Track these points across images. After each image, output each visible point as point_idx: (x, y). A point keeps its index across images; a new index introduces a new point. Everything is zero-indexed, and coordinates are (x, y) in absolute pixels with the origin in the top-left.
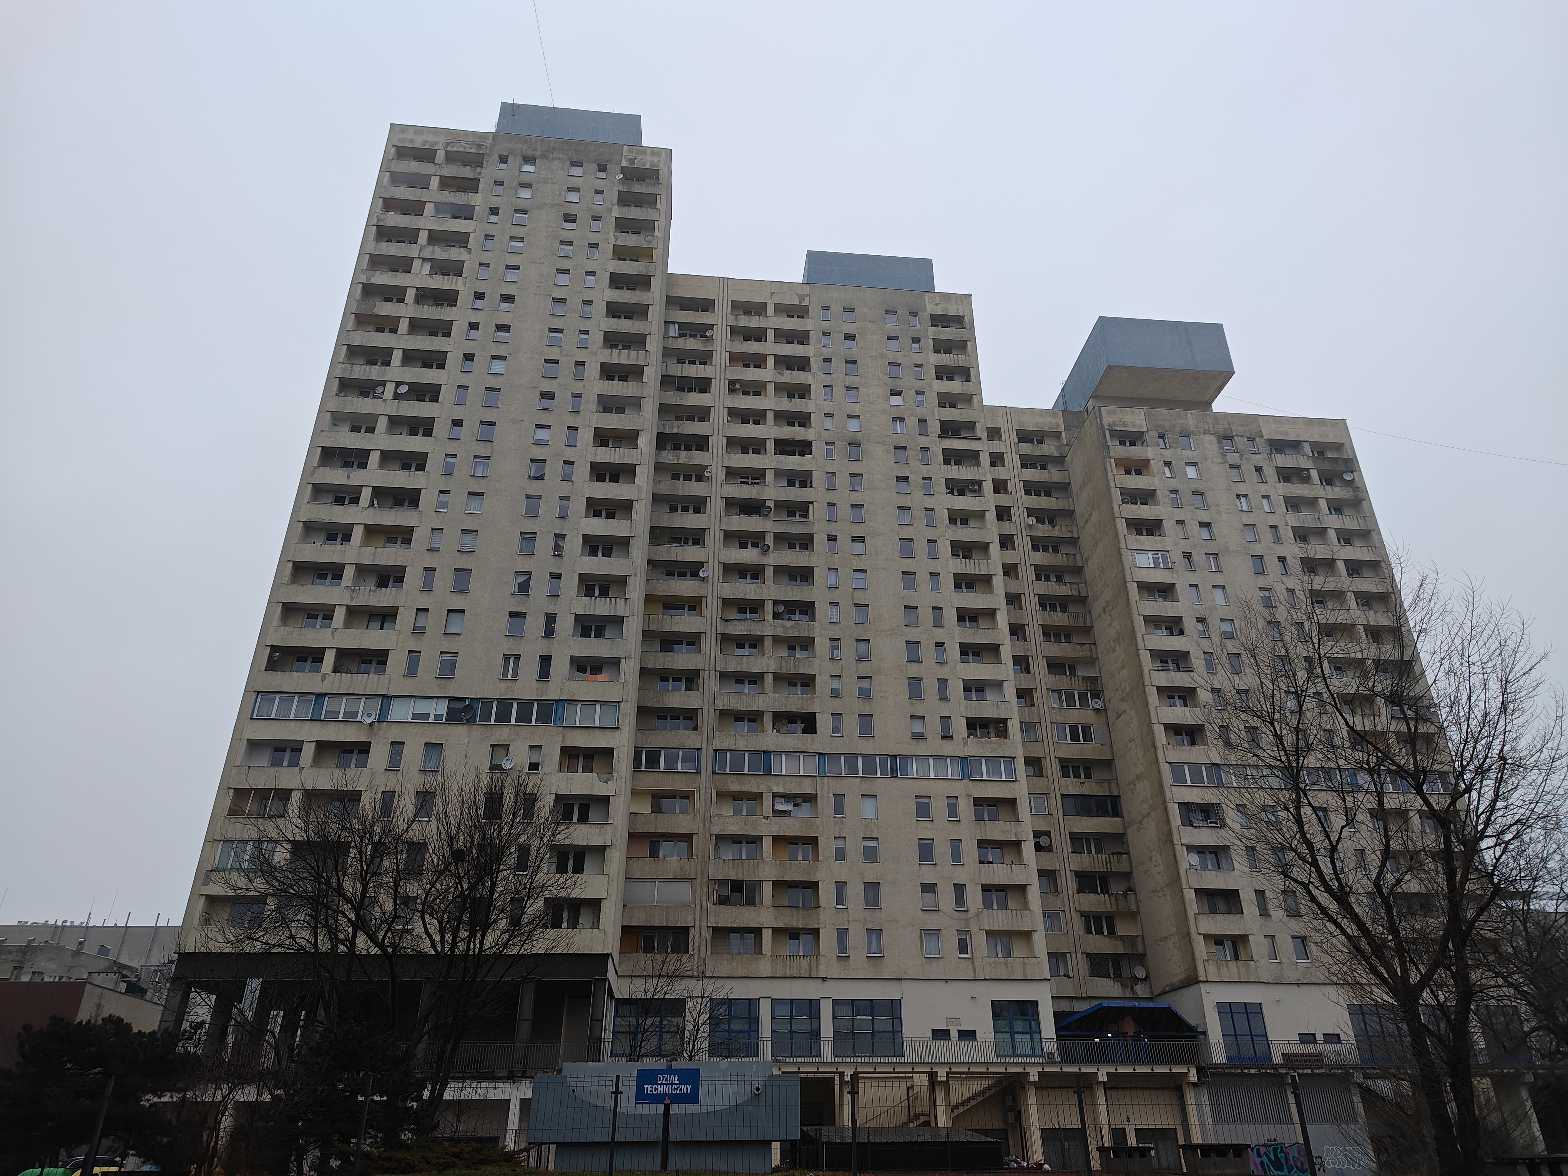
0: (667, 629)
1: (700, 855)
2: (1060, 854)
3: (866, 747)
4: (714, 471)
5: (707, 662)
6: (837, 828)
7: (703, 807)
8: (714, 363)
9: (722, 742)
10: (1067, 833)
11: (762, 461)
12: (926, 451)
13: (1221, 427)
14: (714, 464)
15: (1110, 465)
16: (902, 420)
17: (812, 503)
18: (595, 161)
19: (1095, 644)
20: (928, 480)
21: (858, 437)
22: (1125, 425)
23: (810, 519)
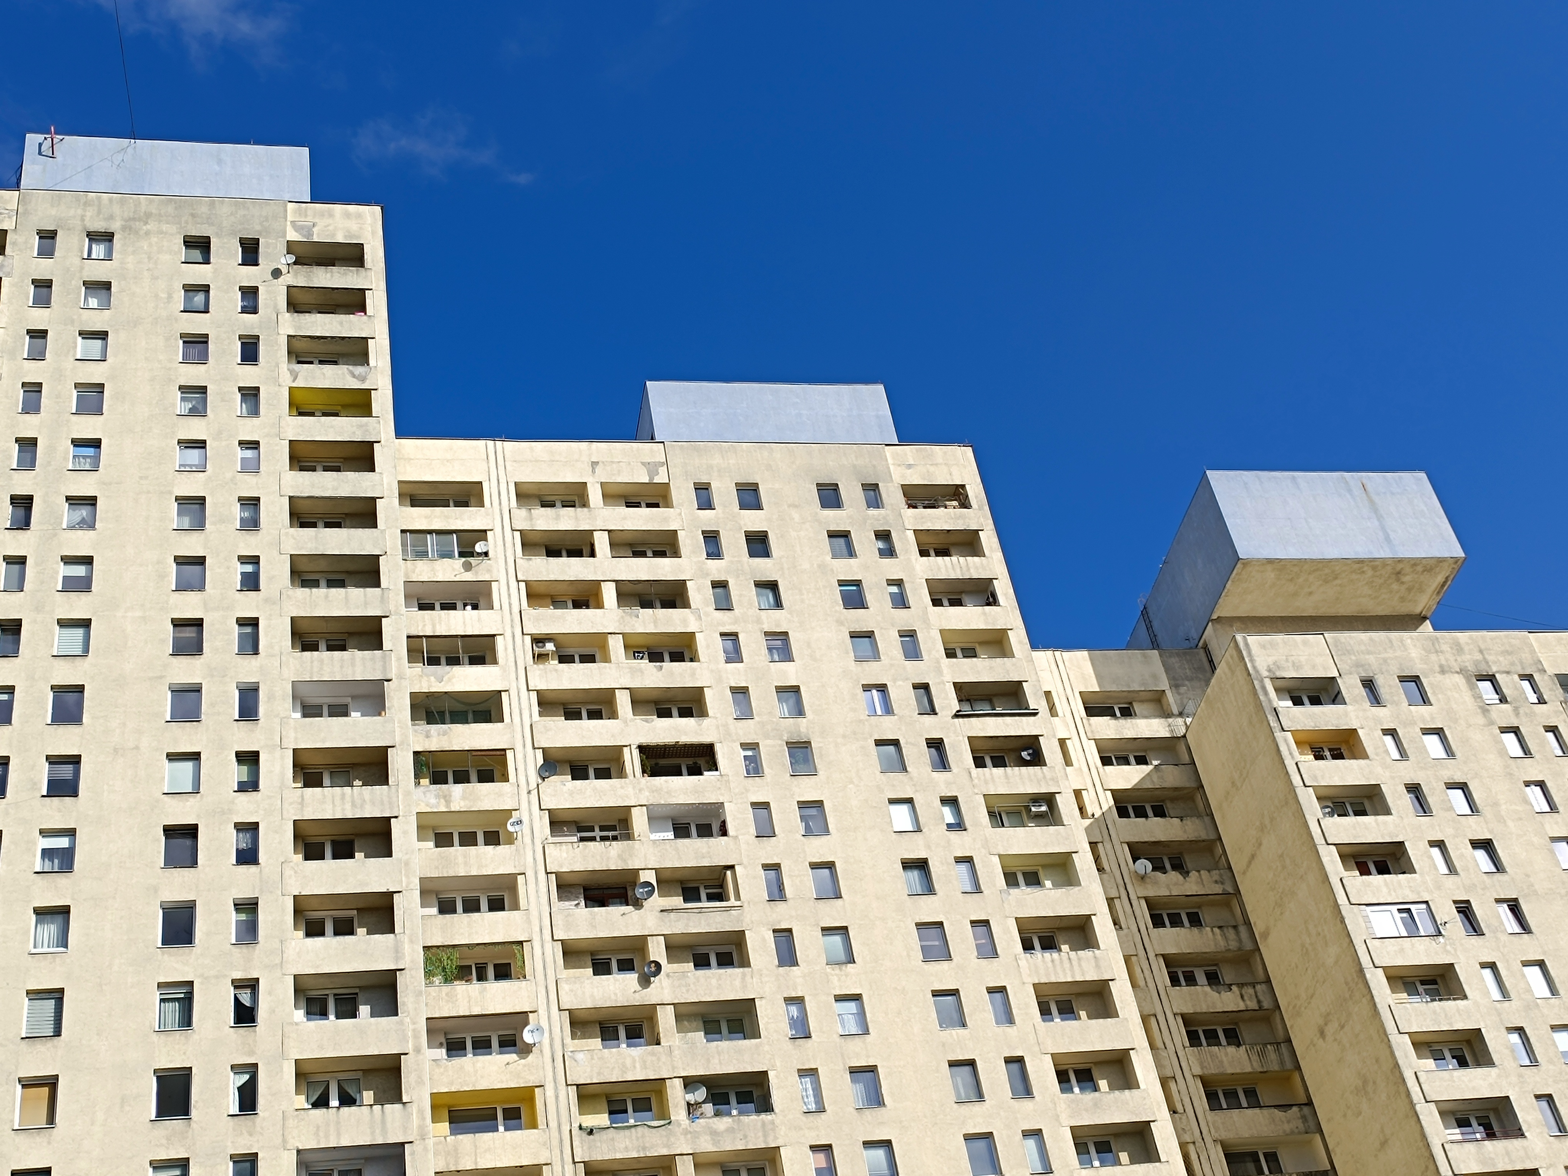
4: (524, 822)
11: (619, 792)
12: (936, 745)
13: (1470, 660)
14: (524, 806)
15: (1287, 744)
16: (882, 688)
17: (732, 867)
18: (233, 233)
19: (1310, 1103)
20: (951, 802)
21: (803, 727)
22: (1297, 666)
23: (733, 902)
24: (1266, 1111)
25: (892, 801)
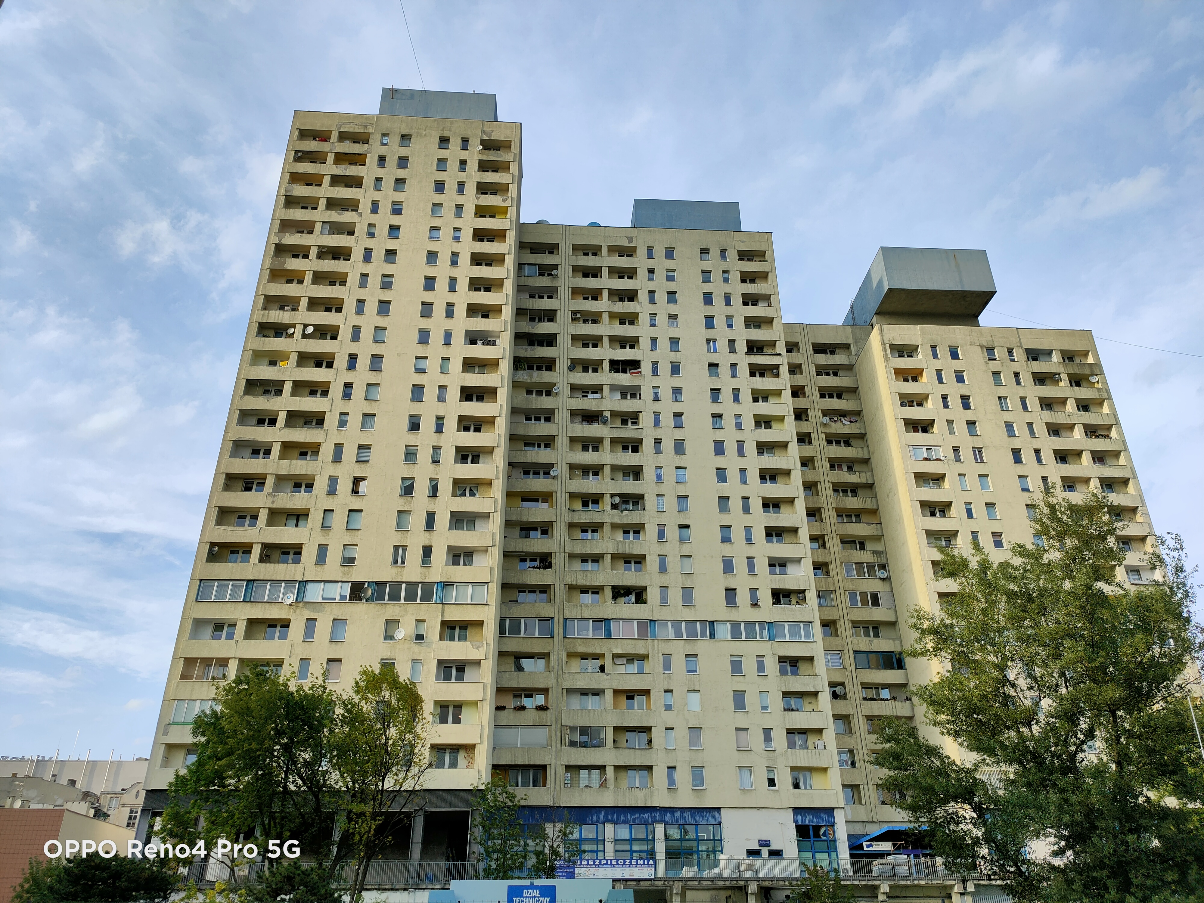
0: (525, 519)
1: (554, 705)
2: (853, 701)
3: (688, 614)
4: (561, 388)
5: (558, 546)
6: (666, 683)
7: (556, 666)
8: (559, 297)
9: (571, 612)
10: (859, 684)
11: (600, 378)
12: (734, 367)
13: (985, 340)
14: (561, 381)
16: (715, 341)
17: (641, 412)
18: (458, 136)
19: (881, 524)
20: (736, 391)
21: (678, 356)
22: (902, 339)
23: (640, 426)
24: (863, 524)
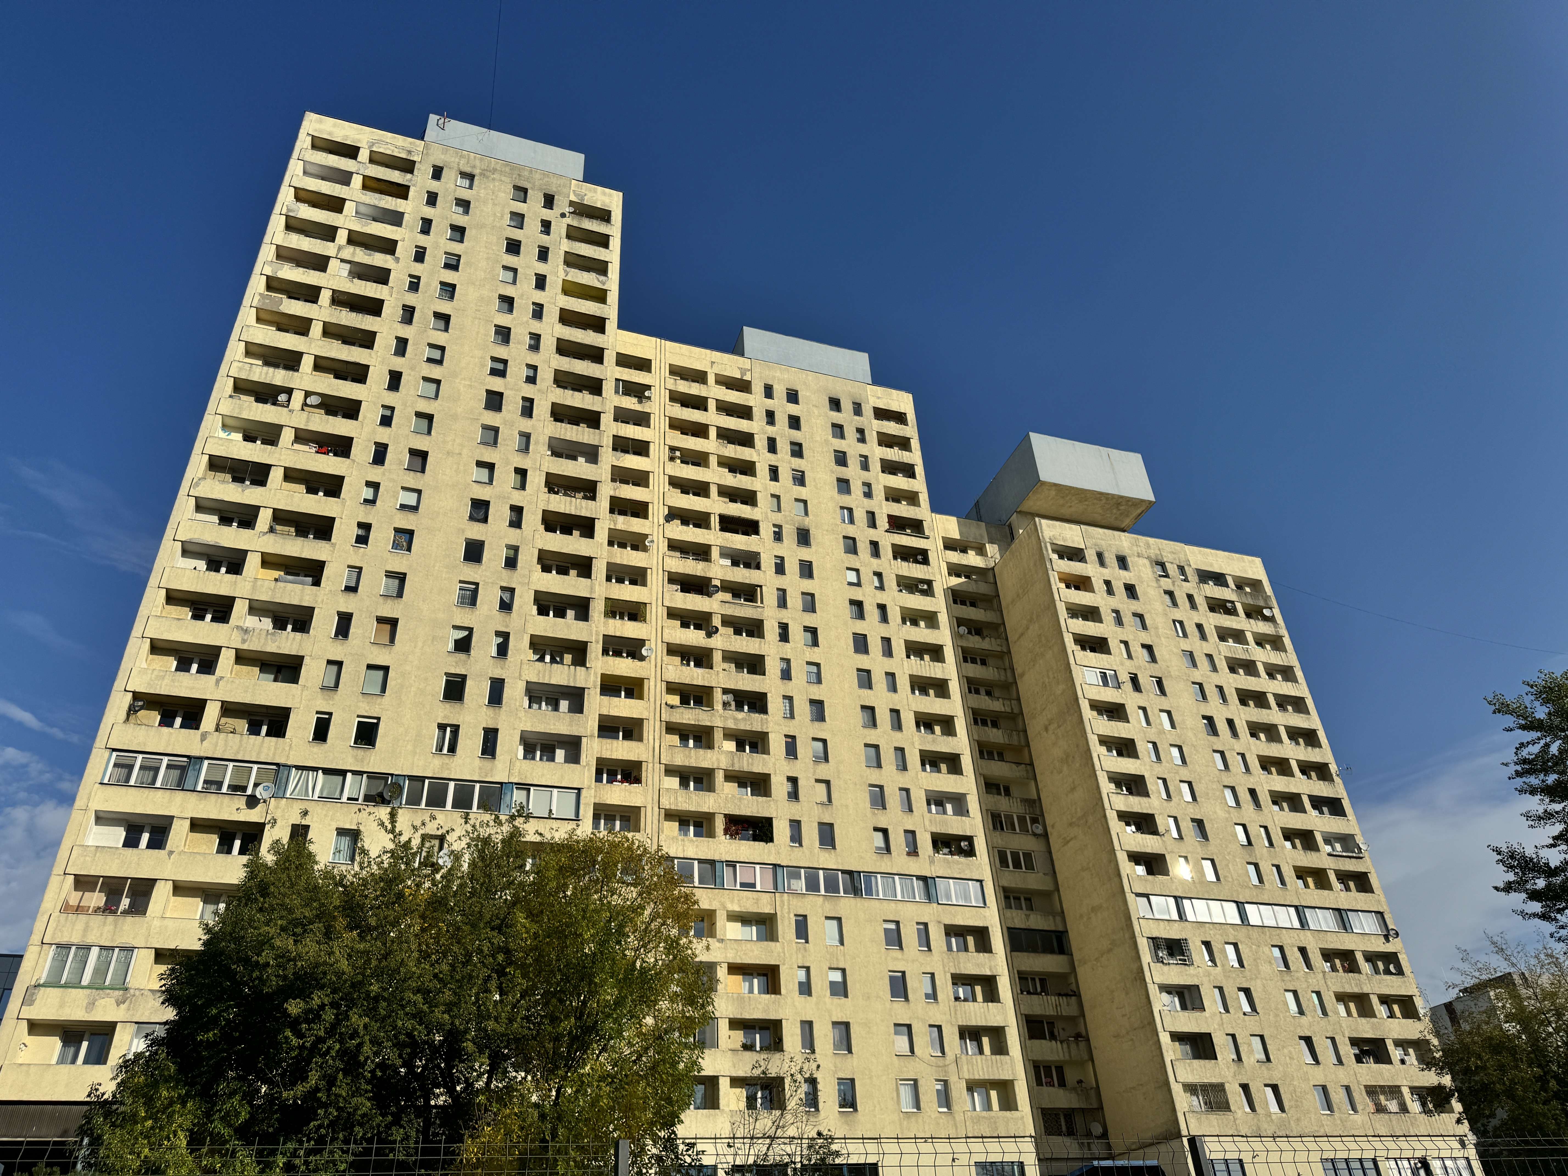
3: (827, 860)
4: (655, 542)
5: (651, 753)
6: (800, 956)
8: (651, 426)
10: (1016, 972)
11: (707, 537)
12: (875, 545)
13: (1153, 553)
14: (655, 534)
15: (1054, 578)
16: (850, 510)
17: (761, 587)
18: (540, 190)
19: (1031, 764)
20: (879, 575)
21: (807, 522)
22: (1064, 540)
23: (759, 604)
24: (1008, 764)
25: (848, 569)
